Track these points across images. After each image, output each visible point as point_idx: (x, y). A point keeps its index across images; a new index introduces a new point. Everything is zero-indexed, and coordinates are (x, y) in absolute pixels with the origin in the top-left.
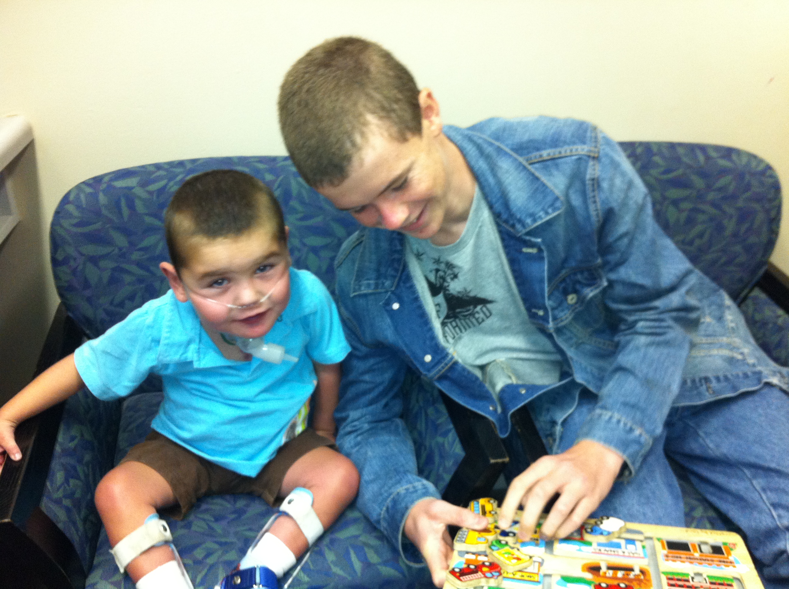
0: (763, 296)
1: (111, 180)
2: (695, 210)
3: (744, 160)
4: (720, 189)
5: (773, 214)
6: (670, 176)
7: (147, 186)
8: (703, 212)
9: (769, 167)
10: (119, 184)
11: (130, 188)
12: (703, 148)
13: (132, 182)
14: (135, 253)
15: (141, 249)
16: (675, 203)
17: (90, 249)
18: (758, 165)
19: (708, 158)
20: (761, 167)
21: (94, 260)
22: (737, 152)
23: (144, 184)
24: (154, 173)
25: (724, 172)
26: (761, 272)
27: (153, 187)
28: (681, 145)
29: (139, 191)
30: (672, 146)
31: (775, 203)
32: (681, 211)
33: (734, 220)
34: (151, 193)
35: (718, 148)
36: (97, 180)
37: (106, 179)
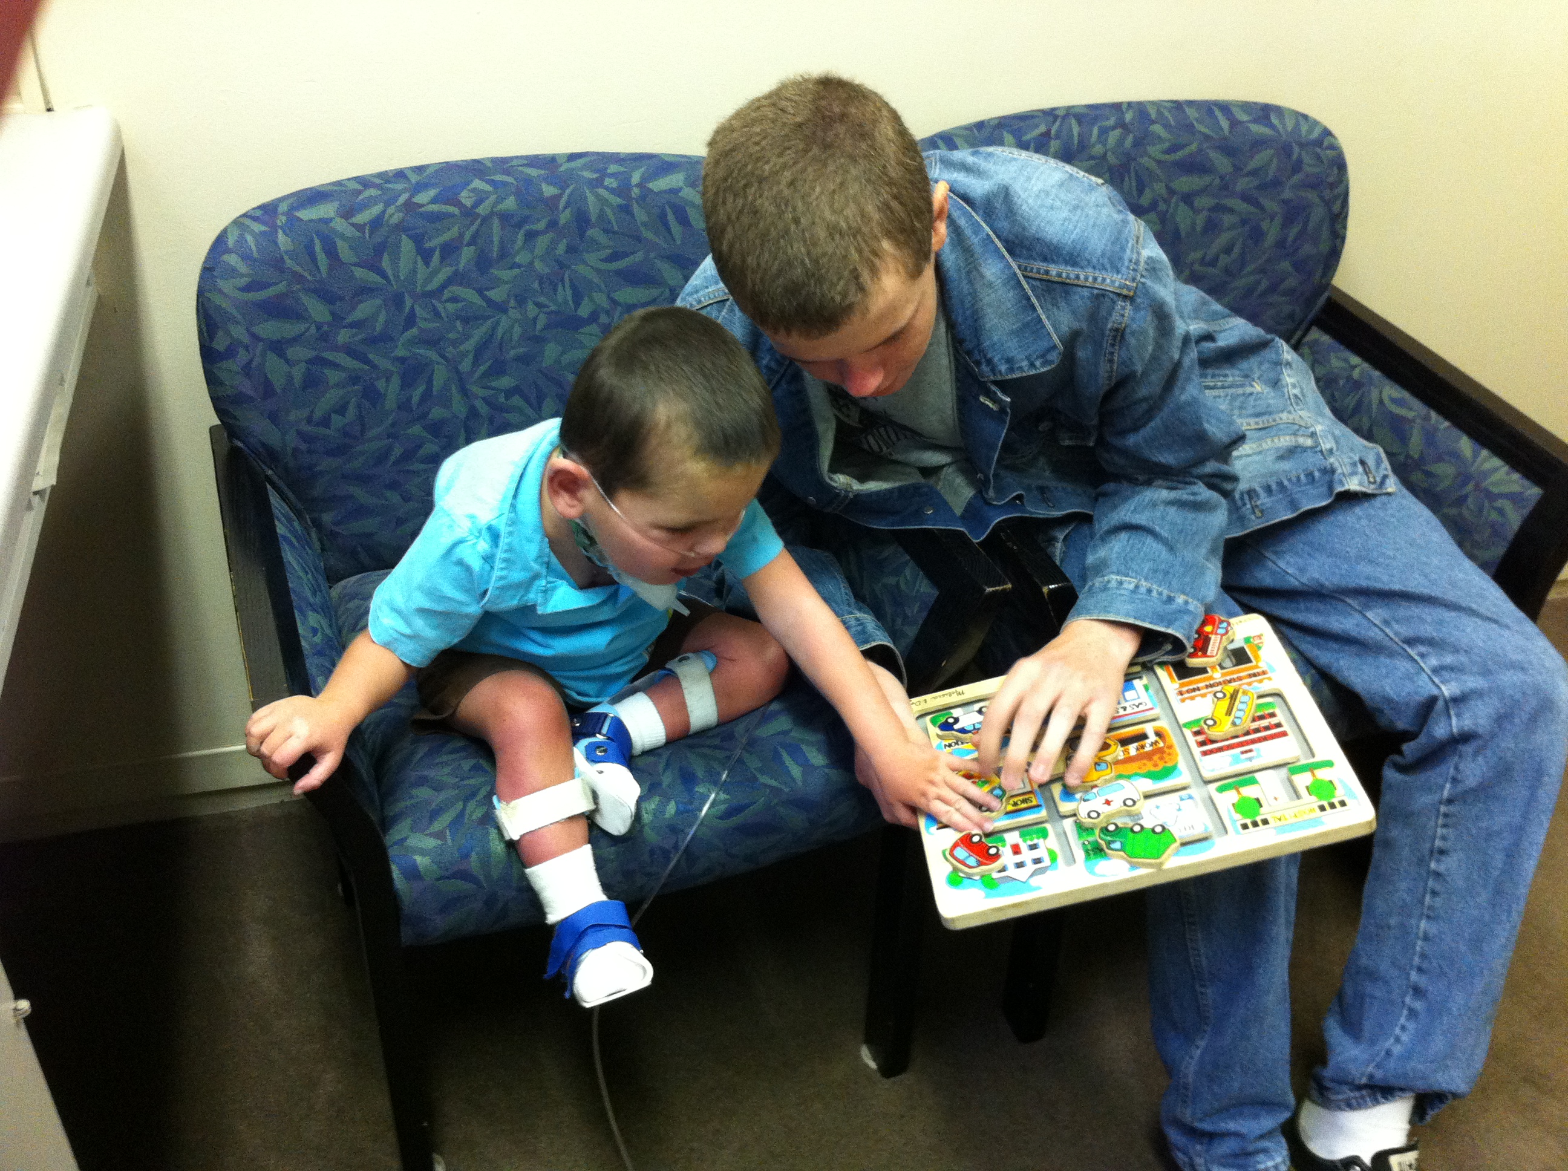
0: (1326, 339)
1: (293, 208)
2: (1218, 208)
3: (1290, 124)
4: (1254, 173)
5: (1336, 208)
6: (1179, 155)
7: (353, 216)
8: (1231, 211)
9: (1327, 133)
10: (306, 215)
11: (327, 221)
12: (1225, 107)
13: (326, 210)
14: (343, 331)
15: (351, 326)
16: (1188, 199)
17: (270, 329)
18: (1310, 131)
19: (1234, 123)
20: (1315, 135)
21: (278, 347)
22: (1278, 110)
23: (347, 213)
24: (360, 192)
25: (1259, 144)
26: (1322, 301)
27: (360, 218)
28: (1191, 103)
29: (340, 225)
30: (1178, 106)
31: (1339, 190)
32: (1196, 211)
33: (1278, 220)
34: (359, 227)
35: (1247, 107)
36: (268, 210)
37: (283, 208)
